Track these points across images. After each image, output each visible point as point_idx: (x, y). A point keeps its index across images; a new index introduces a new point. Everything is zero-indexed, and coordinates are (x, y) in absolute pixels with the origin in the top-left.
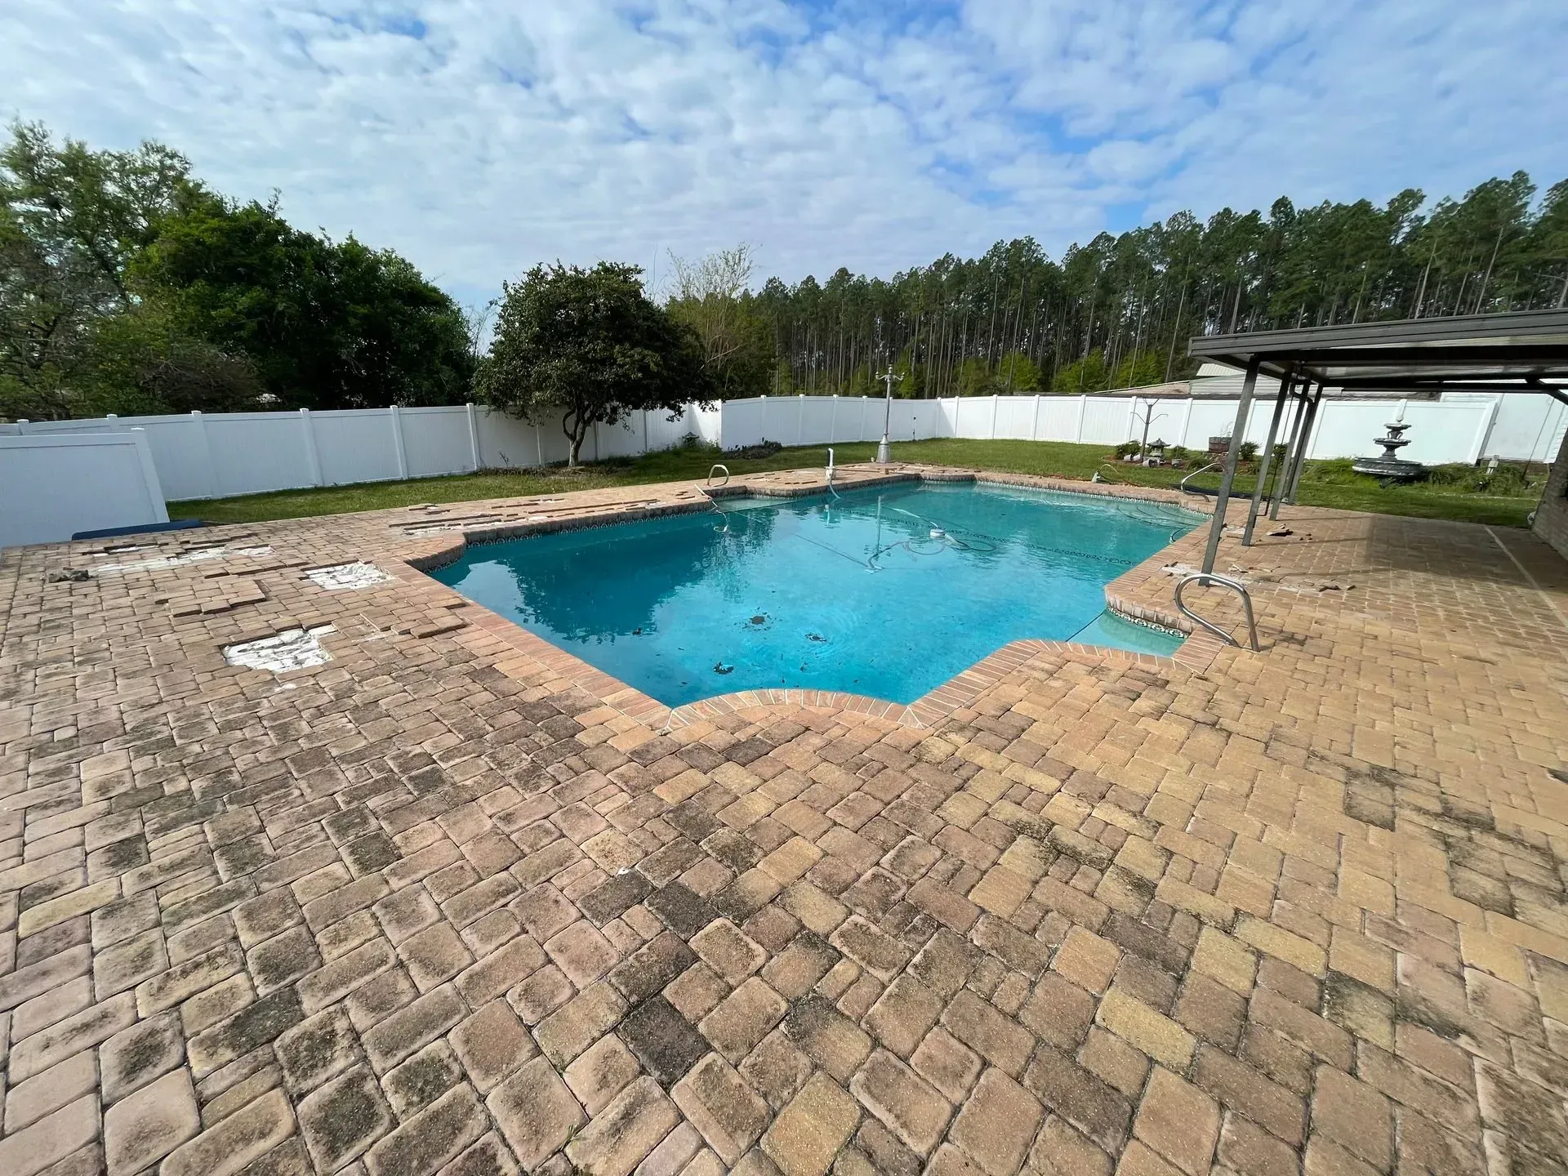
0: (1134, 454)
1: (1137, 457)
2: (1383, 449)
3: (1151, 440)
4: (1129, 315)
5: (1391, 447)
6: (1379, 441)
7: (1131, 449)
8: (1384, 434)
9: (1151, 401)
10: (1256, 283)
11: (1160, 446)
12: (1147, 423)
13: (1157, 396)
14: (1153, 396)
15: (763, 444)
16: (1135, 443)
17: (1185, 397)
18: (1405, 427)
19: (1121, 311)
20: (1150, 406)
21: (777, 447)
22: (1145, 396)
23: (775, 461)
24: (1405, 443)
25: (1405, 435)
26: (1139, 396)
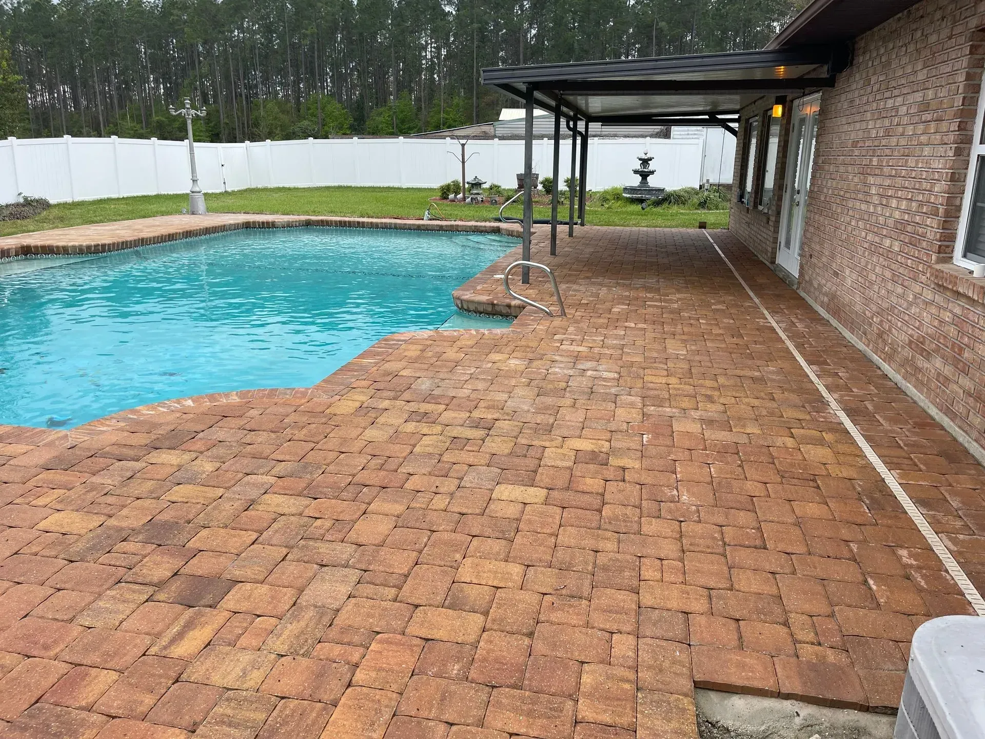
0: (457, 193)
1: (460, 196)
2: (638, 178)
3: (469, 178)
4: (429, 57)
5: (645, 175)
6: (636, 172)
7: (455, 188)
8: (637, 165)
9: (463, 141)
10: (534, 32)
11: (477, 185)
12: (463, 162)
13: (467, 137)
14: (464, 137)
15: (22, 200)
16: (456, 184)
17: (492, 137)
18: (650, 159)
19: (420, 53)
20: (463, 145)
21: (43, 204)
22: (458, 138)
23: (44, 221)
24: (652, 172)
25: (652, 166)
26: (452, 137)
